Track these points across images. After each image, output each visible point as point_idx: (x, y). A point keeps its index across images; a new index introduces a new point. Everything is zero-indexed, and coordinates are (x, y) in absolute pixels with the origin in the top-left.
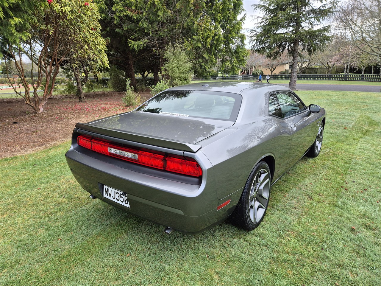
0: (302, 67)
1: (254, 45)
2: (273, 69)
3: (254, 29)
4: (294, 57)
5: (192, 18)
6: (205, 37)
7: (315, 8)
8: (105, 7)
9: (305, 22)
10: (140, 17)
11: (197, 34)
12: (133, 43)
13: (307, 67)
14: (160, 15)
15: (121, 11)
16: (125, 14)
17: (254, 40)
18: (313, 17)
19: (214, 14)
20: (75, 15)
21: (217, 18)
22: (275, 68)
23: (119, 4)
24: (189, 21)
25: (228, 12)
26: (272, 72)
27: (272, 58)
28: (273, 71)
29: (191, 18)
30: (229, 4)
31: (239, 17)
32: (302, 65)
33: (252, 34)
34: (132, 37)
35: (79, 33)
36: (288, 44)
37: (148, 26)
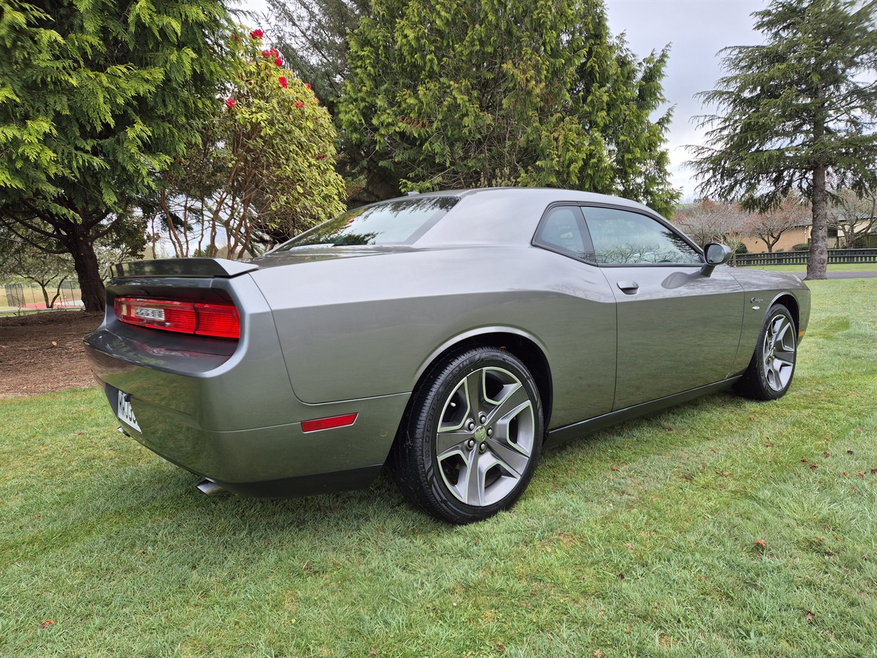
0: (853, 231)
1: (709, 181)
2: (771, 240)
3: (706, 146)
4: (814, 203)
5: (537, 124)
6: (566, 162)
7: (861, 86)
8: (361, 120)
9: (838, 120)
10: (427, 132)
11: (547, 157)
12: (410, 186)
13: (866, 232)
14: (467, 125)
15: (389, 125)
16: (397, 129)
17: (708, 171)
18: (857, 107)
19: (590, 113)
20: (277, 127)
21: (596, 121)
22: (779, 236)
23: (388, 111)
24: (530, 132)
25: (624, 107)
26: (770, 247)
27: (757, 211)
28: (773, 244)
29: (534, 125)
30: (627, 91)
31: (653, 117)
32: (852, 227)
33: (700, 157)
34: (411, 175)
35: (285, 162)
36: (797, 174)
37: (443, 149)
